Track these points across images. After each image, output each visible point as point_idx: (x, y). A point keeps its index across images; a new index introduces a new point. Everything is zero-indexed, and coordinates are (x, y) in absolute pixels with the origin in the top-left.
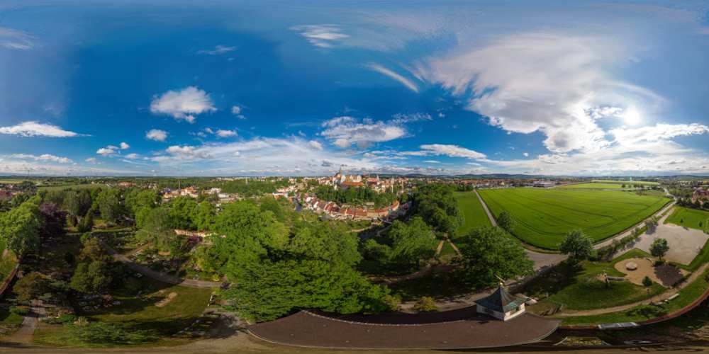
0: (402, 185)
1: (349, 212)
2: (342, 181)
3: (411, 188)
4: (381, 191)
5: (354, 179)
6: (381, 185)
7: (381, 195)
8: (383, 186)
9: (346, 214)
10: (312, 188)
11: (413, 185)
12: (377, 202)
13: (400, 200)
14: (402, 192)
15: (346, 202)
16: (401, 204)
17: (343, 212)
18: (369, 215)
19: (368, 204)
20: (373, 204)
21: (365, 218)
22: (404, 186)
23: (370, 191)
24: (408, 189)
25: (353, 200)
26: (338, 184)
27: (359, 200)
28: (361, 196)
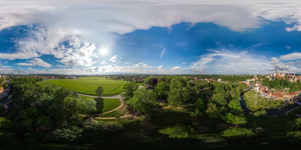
0: (5, 78)
1: (273, 94)
2: (274, 76)
3: (9, 80)
4: (294, 81)
5: (281, 75)
6: (294, 78)
7: (294, 84)
8: (296, 79)
9: (270, 95)
10: (261, 80)
11: (10, 78)
12: (291, 88)
13: (4, 86)
14: (5, 82)
15: (273, 87)
16: (5, 88)
17: (269, 94)
18: (284, 96)
19: (286, 89)
20: (289, 89)
21: (282, 99)
22: (6, 79)
23: (287, 82)
24: (8, 80)
25: (278, 86)
26: (272, 78)
27: (281, 87)
28: (282, 84)
